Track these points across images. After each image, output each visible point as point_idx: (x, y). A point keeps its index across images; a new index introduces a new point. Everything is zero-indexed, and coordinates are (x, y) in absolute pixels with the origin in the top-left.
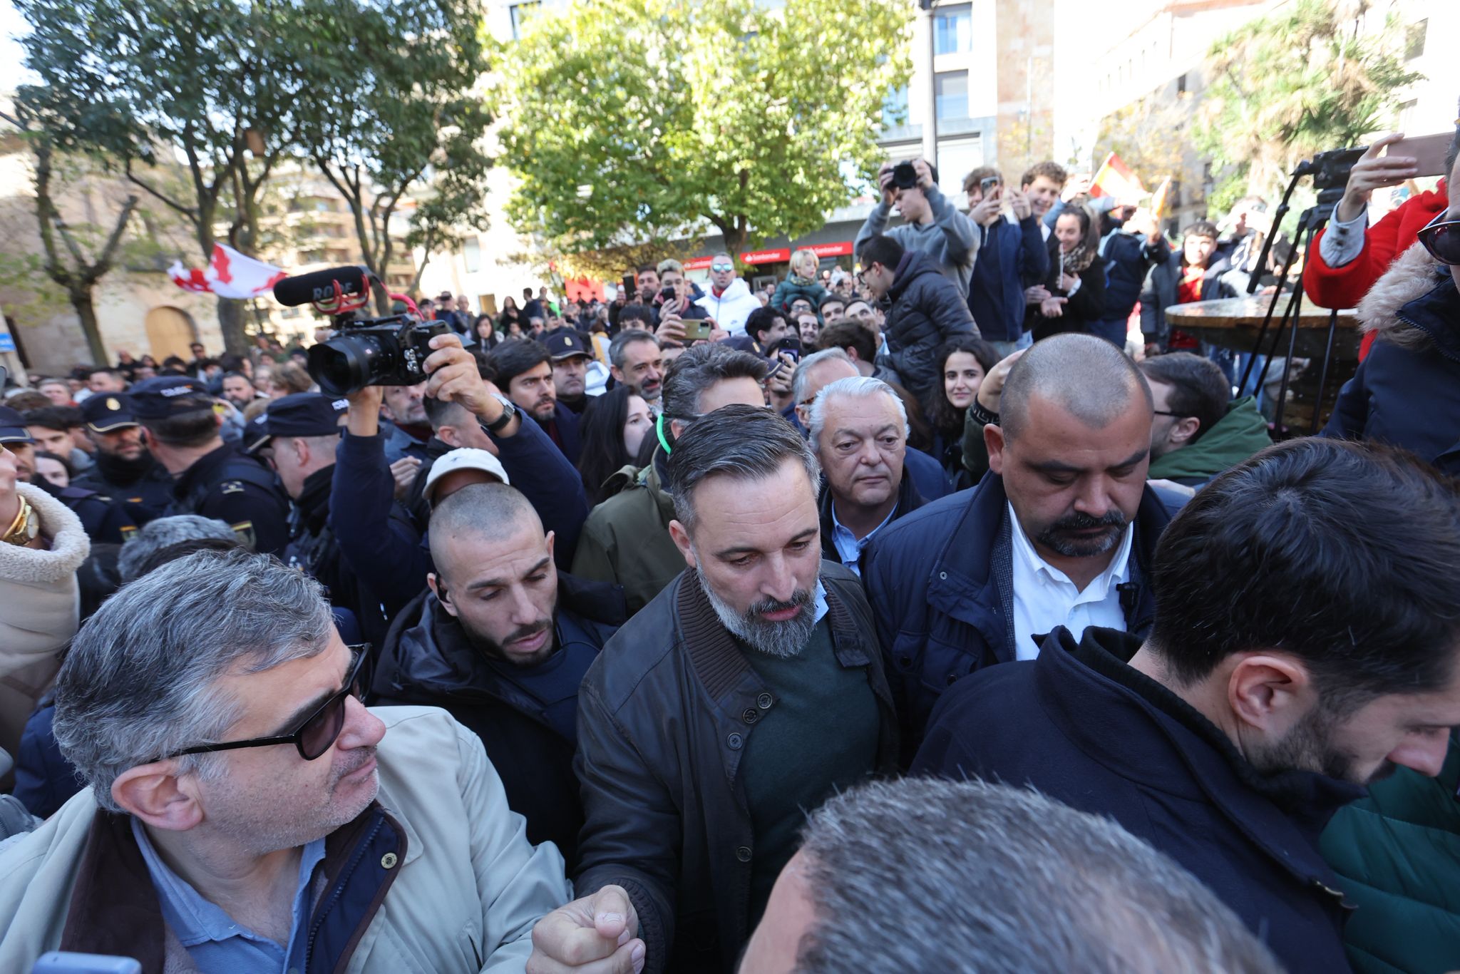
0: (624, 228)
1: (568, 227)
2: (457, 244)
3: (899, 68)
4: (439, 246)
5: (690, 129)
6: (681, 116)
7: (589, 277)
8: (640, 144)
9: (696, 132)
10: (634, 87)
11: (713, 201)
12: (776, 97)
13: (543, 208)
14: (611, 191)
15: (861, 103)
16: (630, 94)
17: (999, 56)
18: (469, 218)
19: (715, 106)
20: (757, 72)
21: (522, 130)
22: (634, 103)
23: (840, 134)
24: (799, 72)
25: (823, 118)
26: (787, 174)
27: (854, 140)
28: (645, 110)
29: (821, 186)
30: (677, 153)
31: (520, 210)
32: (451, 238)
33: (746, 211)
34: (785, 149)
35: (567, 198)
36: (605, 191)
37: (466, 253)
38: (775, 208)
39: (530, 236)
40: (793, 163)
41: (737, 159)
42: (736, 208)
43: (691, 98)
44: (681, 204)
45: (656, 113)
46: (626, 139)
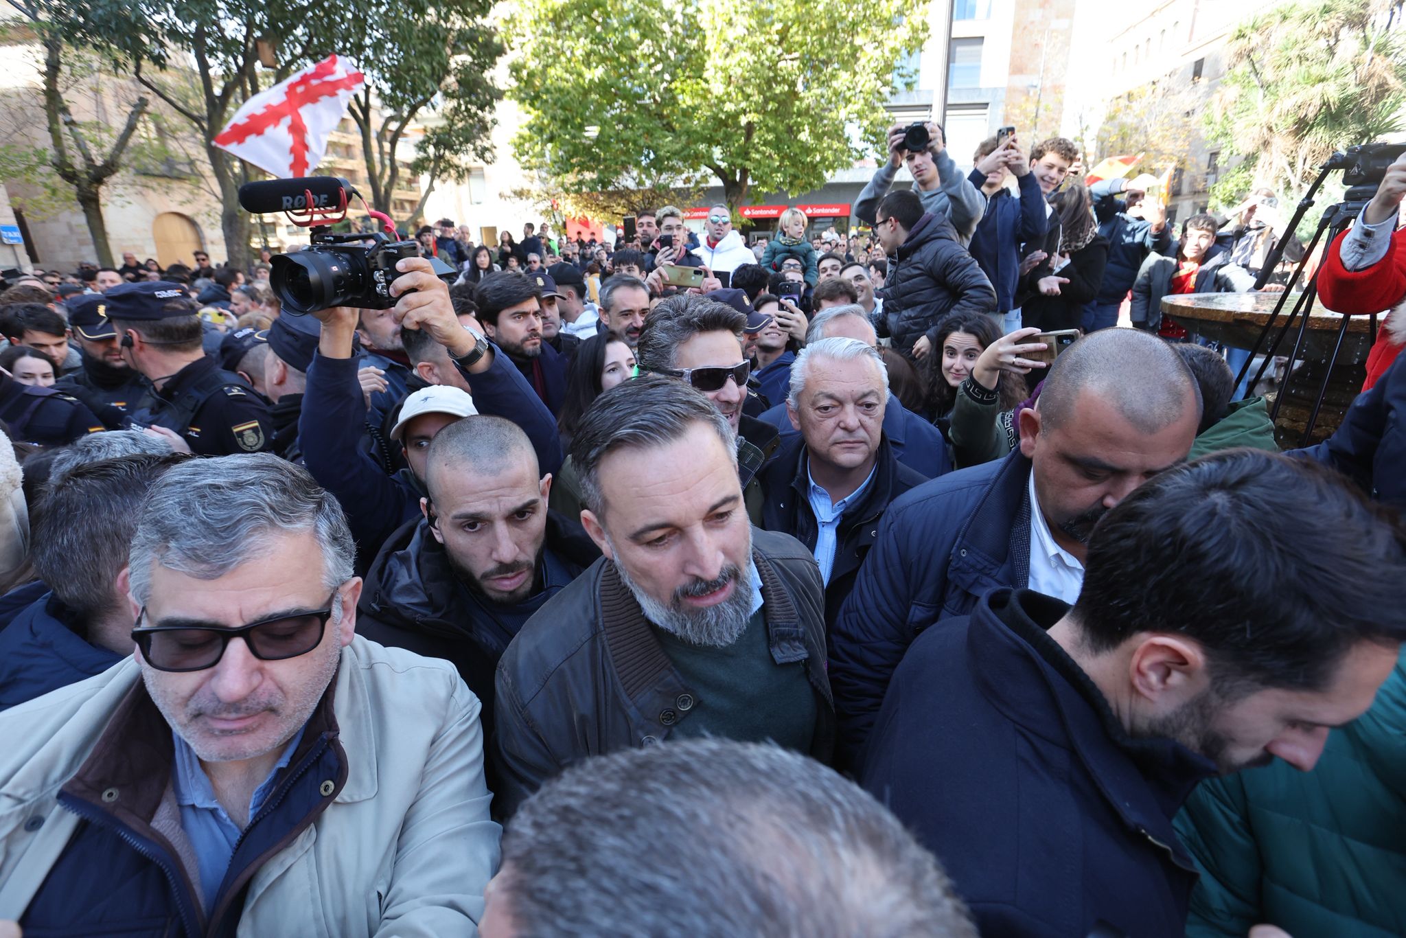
0: (628, 172)
1: (573, 166)
2: (463, 174)
3: (915, 30)
4: (445, 175)
5: (700, 77)
6: (693, 63)
7: (589, 218)
8: (650, 88)
9: (706, 81)
10: (648, 30)
11: (717, 152)
12: (789, 51)
13: (550, 145)
14: (618, 134)
15: (873, 65)
16: (644, 36)
17: (1016, 26)
18: (475, 149)
19: (727, 55)
20: (772, 23)
21: (533, 64)
22: (646, 46)
23: (848, 94)
24: (813, 27)
25: (833, 76)
26: (792, 131)
27: (862, 102)
28: (657, 53)
29: (825, 145)
30: (685, 101)
31: (527, 145)
32: (457, 167)
33: (749, 165)
34: (793, 105)
35: (574, 137)
36: (612, 133)
37: (470, 183)
38: (778, 164)
39: (535, 172)
40: (799, 119)
41: (744, 112)
42: (739, 161)
43: (704, 46)
44: (685, 153)
45: (668, 58)
46: (636, 82)
